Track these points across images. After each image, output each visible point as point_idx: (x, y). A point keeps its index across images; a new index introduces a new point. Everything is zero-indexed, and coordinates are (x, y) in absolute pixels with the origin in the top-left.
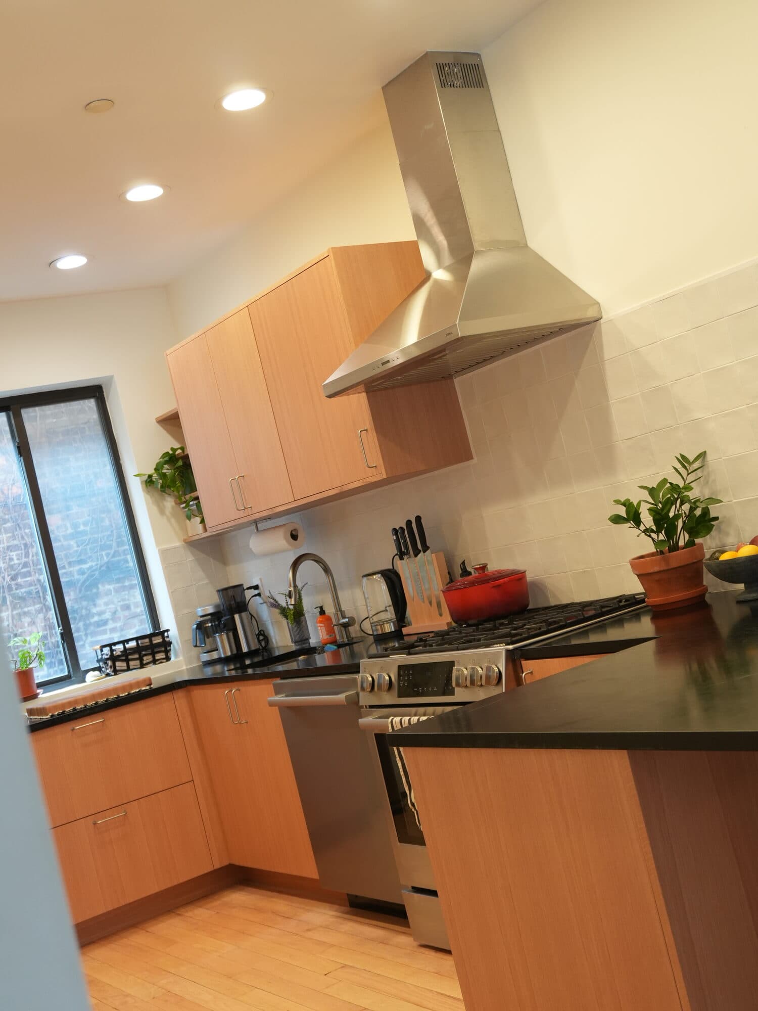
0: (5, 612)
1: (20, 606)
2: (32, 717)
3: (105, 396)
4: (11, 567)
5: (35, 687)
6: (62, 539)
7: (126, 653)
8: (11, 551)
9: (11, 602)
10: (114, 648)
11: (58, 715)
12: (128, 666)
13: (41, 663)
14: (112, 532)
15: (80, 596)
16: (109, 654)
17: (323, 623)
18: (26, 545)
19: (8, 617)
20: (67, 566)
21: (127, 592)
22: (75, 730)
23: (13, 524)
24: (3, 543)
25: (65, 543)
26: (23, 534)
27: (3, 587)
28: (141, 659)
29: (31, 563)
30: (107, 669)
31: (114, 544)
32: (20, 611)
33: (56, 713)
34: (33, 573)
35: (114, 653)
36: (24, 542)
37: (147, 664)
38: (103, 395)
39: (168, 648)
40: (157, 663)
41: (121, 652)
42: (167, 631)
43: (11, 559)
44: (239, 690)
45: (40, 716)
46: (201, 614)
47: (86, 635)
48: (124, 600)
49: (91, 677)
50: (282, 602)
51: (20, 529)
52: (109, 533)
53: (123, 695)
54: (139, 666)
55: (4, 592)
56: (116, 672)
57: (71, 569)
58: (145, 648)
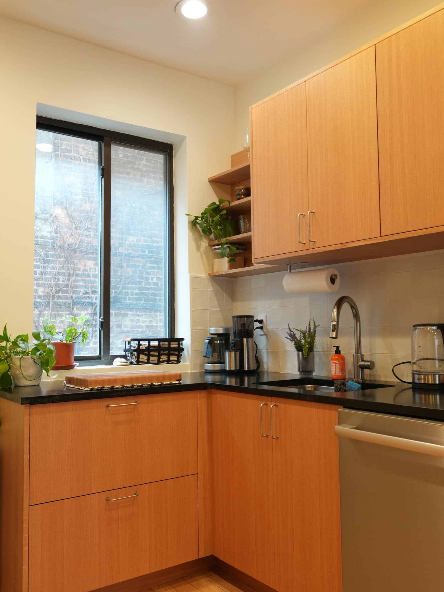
0: (47, 311)
1: (57, 310)
2: (70, 386)
3: (173, 154)
4: (58, 285)
5: (73, 359)
6: (91, 276)
7: (150, 349)
8: (60, 275)
9: (52, 306)
10: (141, 342)
11: (97, 389)
12: (149, 359)
13: (83, 341)
14: (121, 279)
15: (94, 312)
16: (137, 346)
17: (339, 361)
18: (69, 274)
19: (48, 315)
20: (90, 293)
21: (121, 317)
22: (109, 408)
23: (64, 260)
24: (56, 270)
25: (92, 279)
26: (70, 267)
27: (50, 296)
28: (159, 357)
29: (70, 286)
30: (132, 358)
31: (121, 287)
32: (56, 312)
33: (96, 388)
34: (70, 292)
35: (141, 347)
36: (69, 272)
37: (163, 362)
38: (173, 153)
39: (181, 353)
40: (170, 363)
41: (145, 347)
42: (183, 339)
43: (58, 280)
44: (277, 406)
45: (79, 386)
46: (213, 332)
47: (92, 337)
48: (119, 321)
49: (118, 362)
50: (298, 335)
51: (68, 263)
52: (119, 280)
53: (157, 384)
54: (156, 362)
55: (49, 299)
56: (138, 362)
57: (92, 295)
58: (164, 349)
